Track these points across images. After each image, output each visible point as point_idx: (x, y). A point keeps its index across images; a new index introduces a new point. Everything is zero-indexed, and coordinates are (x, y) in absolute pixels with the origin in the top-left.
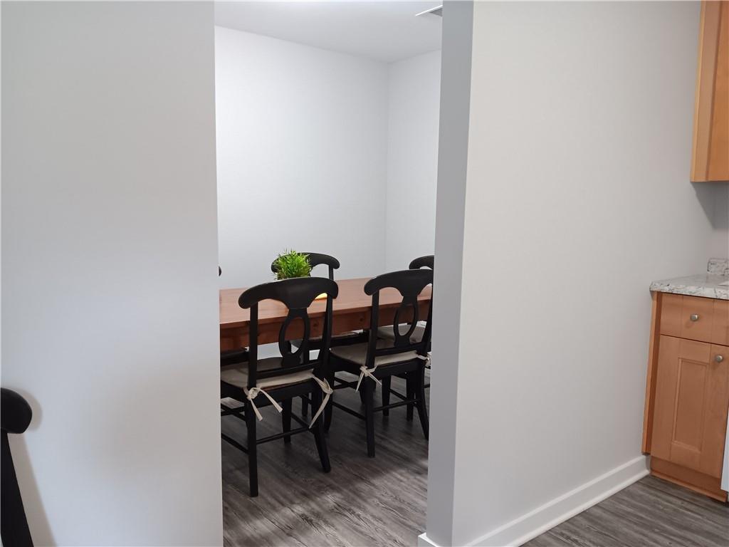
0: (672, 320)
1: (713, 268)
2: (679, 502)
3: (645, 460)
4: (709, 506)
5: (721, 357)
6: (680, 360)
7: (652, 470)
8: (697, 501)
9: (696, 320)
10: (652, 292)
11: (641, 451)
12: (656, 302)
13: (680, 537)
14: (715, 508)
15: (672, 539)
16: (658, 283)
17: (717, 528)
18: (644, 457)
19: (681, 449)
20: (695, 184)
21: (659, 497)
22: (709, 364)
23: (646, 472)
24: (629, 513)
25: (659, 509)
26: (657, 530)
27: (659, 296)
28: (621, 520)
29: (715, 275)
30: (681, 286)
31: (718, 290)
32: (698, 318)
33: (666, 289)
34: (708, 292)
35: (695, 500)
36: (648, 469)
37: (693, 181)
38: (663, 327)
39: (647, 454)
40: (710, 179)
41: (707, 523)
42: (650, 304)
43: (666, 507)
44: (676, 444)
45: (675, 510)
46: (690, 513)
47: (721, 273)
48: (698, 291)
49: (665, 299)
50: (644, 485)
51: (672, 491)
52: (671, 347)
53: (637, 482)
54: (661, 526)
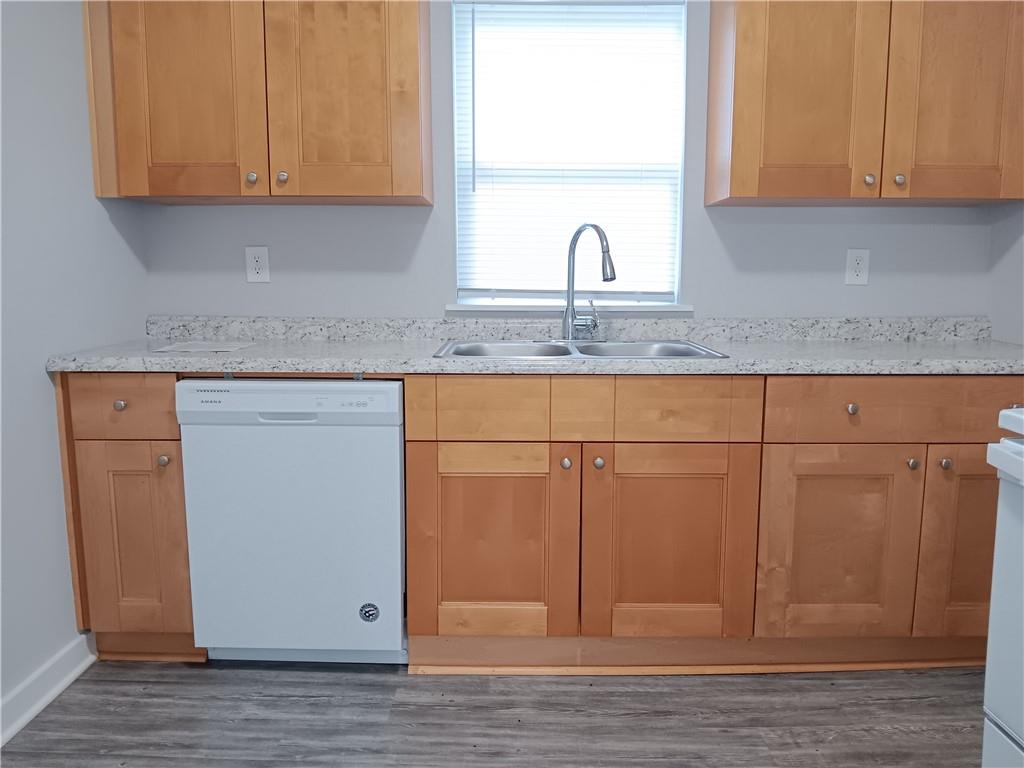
0: (90, 413)
1: (154, 330)
2: (140, 689)
3: (85, 641)
4: (181, 677)
5: (166, 458)
6: (111, 474)
7: (100, 652)
8: (167, 675)
9: (122, 410)
10: (52, 375)
11: (76, 630)
12: (60, 389)
13: (138, 746)
14: (190, 677)
15: (126, 756)
16: (60, 358)
17: (193, 706)
18: (84, 636)
19: (134, 608)
20: (105, 200)
21: (111, 693)
22: (151, 471)
23: (92, 658)
24: (58, 742)
25: (109, 713)
26: (102, 752)
27: (63, 379)
28: (43, 761)
29: (158, 339)
30: (94, 359)
31: (147, 359)
32: (126, 405)
33: (72, 367)
34: (134, 364)
35: (163, 676)
36: (93, 653)
37: (99, 195)
38: (77, 428)
39: (86, 631)
40: (124, 194)
41: (177, 705)
42: (52, 394)
43: (120, 704)
44: (126, 602)
45: (134, 704)
46: (155, 700)
47: (165, 336)
48: (119, 364)
49: (73, 382)
50: (87, 681)
51: (132, 675)
52: (92, 454)
53: (77, 681)
54: (112, 741)
